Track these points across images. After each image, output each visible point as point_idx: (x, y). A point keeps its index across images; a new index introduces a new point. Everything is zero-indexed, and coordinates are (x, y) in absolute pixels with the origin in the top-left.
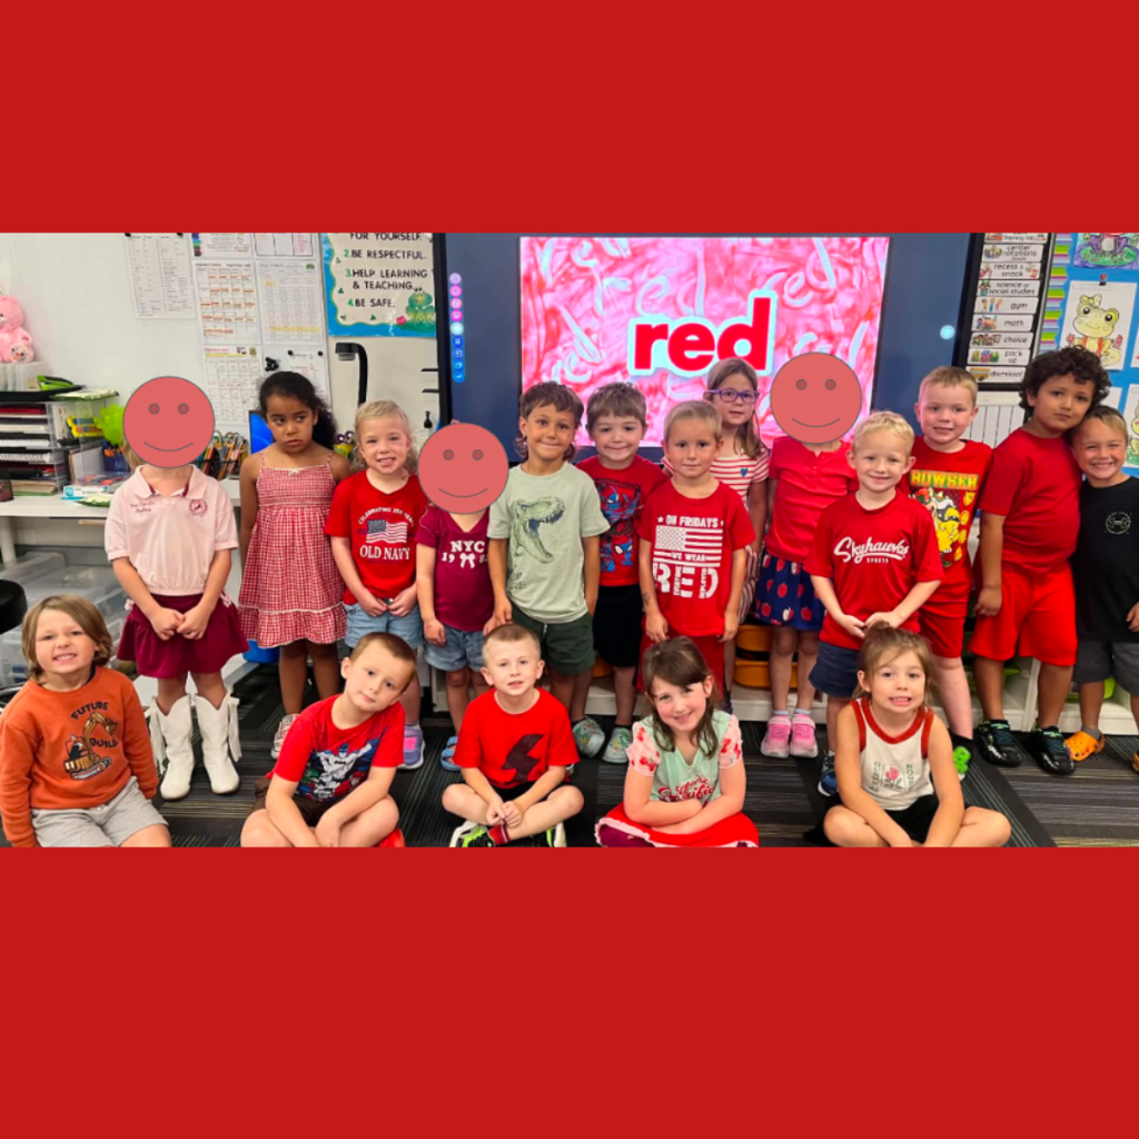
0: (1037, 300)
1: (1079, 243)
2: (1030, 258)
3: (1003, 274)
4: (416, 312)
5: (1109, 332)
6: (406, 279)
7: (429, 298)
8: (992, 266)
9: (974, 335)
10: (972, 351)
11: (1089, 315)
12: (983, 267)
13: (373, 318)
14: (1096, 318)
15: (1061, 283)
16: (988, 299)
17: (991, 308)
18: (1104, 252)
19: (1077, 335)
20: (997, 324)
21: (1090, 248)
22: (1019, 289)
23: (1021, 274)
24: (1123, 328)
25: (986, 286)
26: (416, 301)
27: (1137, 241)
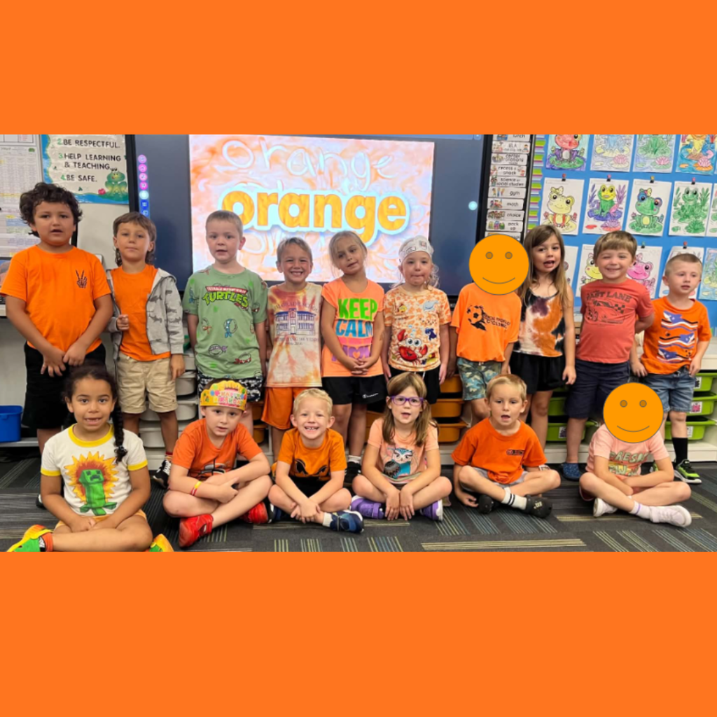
0: (525, 190)
1: (549, 154)
2: (519, 163)
3: (506, 173)
4: (113, 186)
5: (569, 211)
6: (105, 162)
7: (123, 177)
8: (497, 167)
9: (489, 211)
10: (488, 222)
11: (557, 199)
12: (492, 167)
13: (80, 189)
14: (560, 202)
15: (539, 179)
16: (496, 188)
17: (498, 195)
18: (564, 160)
19: (550, 213)
20: (502, 205)
21: (555, 157)
22: (516, 182)
23: (515, 173)
24: (576, 208)
25: (494, 180)
26: (113, 178)
27: (583, 152)
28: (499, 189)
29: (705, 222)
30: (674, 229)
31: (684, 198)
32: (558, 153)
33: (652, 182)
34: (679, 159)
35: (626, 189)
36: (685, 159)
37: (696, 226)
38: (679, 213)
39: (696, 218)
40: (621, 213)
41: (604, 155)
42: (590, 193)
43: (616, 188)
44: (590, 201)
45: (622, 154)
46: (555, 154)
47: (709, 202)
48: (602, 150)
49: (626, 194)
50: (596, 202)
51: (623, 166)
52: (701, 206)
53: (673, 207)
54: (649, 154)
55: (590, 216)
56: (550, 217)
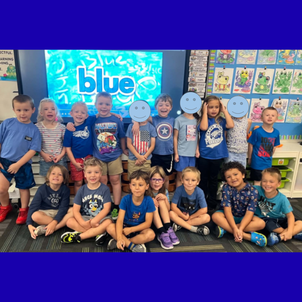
0: (206, 73)
1: (217, 56)
2: (204, 61)
3: (197, 65)
4: (10, 72)
5: (226, 83)
6: (6, 61)
8: (193, 62)
9: (189, 83)
10: (189, 88)
11: (221, 78)
12: (190, 63)
14: (223, 79)
15: (213, 68)
16: (193, 73)
17: (194, 75)
18: (224, 59)
19: (218, 84)
20: (196, 80)
21: (220, 58)
22: (202, 70)
23: (201, 65)
24: (230, 82)
25: (192, 69)
26: (10, 69)
27: (233, 56)
28: (194, 73)
29: (289, 88)
30: (275, 91)
31: (280, 76)
32: (222, 56)
33: (265, 69)
34: (278, 58)
35: (253, 73)
36: (281, 58)
37: (285, 90)
38: (277, 84)
39: (285, 85)
40: (250, 84)
41: (243, 57)
42: (236, 75)
43: (249, 72)
44: (236, 78)
45: (252, 56)
46: (220, 57)
47: (291, 78)
48: (242, 55)
49: (253, 75)
50: (239, 78)
51: (252, 62)
52: (288, 80)
53: (275, 81)
54: (265, 56)
55: (236, 85)
56: (218, 86)
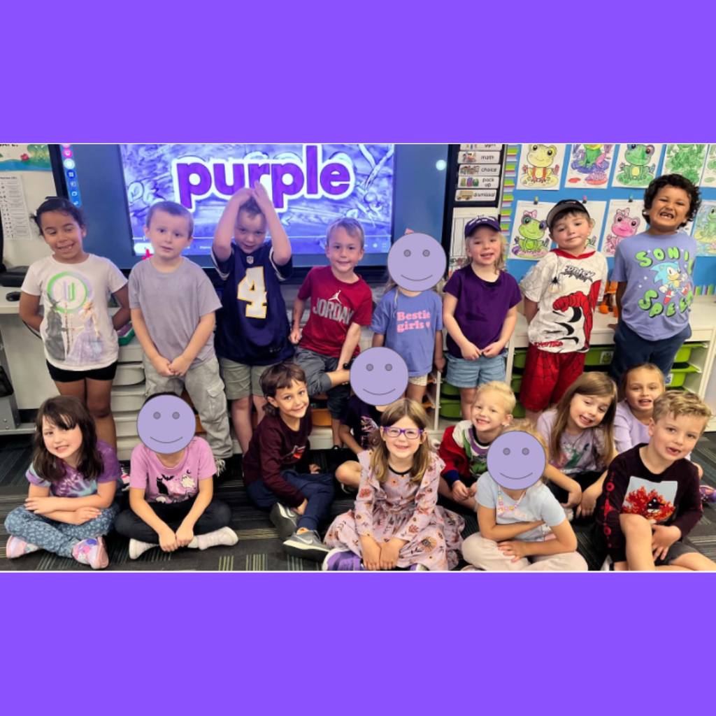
4: (36, 150)
9: (461, 166)
11: (537, 150)
13: (1, 156)
14: (541, 154)
17: (472, 148)
19: (529, 166)
20: (477, 158)
24: (559, 160)
29: (700, 172)
38: (672, 162)
39: (691, 166)
40: (608, 163)
47: (706, 149)
50: (581, 151)
52: (697, 153)
53: (666, 155)
55: (574, 168)
56: (530, 172)
